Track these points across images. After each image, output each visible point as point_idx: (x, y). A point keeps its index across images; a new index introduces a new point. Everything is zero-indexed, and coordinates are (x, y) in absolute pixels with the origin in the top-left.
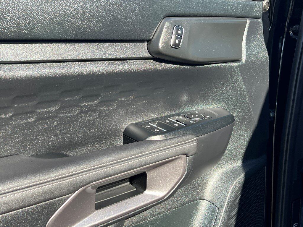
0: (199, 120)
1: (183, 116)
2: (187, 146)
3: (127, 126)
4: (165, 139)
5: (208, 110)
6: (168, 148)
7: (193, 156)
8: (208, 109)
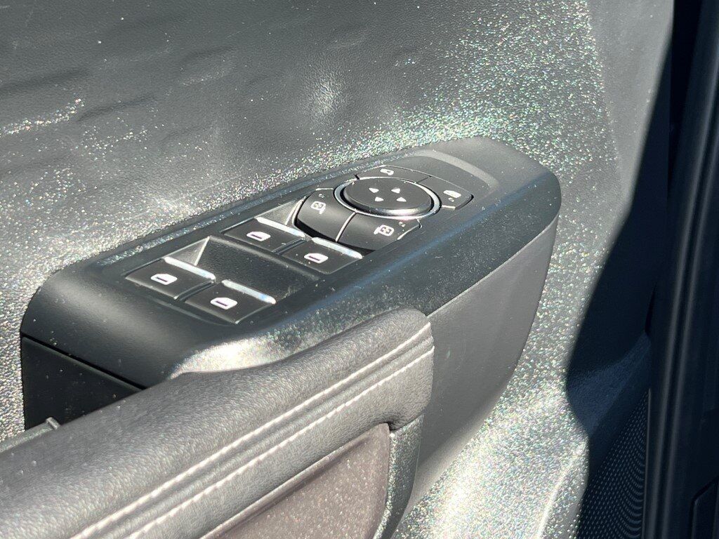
0: (418, 218)
1: (329, 199)
2: (394, 376)
3: (39, 283)
4: (287, 354)
5: (432, 154)
6: (309, 409)
7: (418, 420)
8: (426, 146)
